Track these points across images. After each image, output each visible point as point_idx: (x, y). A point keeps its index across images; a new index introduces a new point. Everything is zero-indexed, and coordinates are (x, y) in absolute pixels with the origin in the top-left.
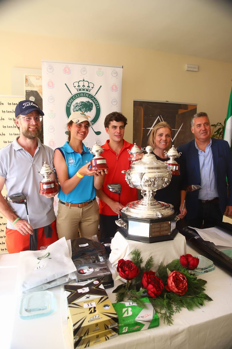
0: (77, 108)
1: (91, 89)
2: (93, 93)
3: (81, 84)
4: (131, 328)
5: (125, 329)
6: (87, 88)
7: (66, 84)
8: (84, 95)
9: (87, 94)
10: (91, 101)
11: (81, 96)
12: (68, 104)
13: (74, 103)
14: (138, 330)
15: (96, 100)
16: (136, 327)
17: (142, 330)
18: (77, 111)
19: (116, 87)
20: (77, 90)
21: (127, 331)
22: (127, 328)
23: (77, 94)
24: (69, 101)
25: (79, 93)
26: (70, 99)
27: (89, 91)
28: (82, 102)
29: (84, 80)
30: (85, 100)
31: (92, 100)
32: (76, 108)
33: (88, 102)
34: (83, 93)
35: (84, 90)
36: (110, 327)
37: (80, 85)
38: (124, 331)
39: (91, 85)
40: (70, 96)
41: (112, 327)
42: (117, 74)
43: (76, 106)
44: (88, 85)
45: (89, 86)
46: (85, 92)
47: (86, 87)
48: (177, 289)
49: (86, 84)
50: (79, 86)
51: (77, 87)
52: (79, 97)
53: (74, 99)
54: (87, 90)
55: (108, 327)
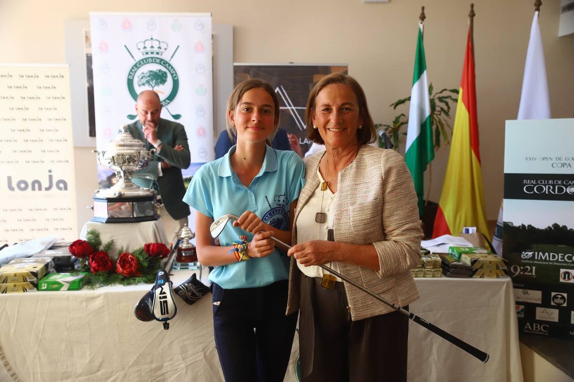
0: (144, 80)
1: (164, 50)
2: (166, 57)
3: (148, 44)
4: (50, 286)
5: (44, 286)
6: (158, 50)
7: (125, 46)
8: (154, 60)
9: (158, 58)
10: (164, 69)
11: (149, 63)
12: (129, 74)
13: (139, 73)
14: (58, 289)
15: (172, 68)
16: (56, 286)
17: (61, 290)
18: (143, 84)
19: (202, 45)
20: (143, 54)
21: (47, 289)
22: (46, 285)
23: (142, 60)
24: (131, 71)
25: (145, 59)
26: (133, 68)
27: (160, 54)
28: (151, 71)
29: (152, 39)
30: (155, 67)
31: (166, 67)
32: (142, 80)
33: (160, 71)
34: (152, 58)
35: (152, 53)
36: (28, 280)
37: (146, 46)
38: (43, 288)
39: (163, 46)
40: (134, 63)
41: (30, 280)
42: (203, 26)
43: (142, 78)
44: (158, 46)
45: (160, 48)
46: (155, 55)
47: (156, 49)
48: (122, 268)
49: (156, 44)
50: (145, 48)
51: (142, 50)
52: (145, 64)
53: (139, 68)
54: (158, 53)
55: (26, 280)
